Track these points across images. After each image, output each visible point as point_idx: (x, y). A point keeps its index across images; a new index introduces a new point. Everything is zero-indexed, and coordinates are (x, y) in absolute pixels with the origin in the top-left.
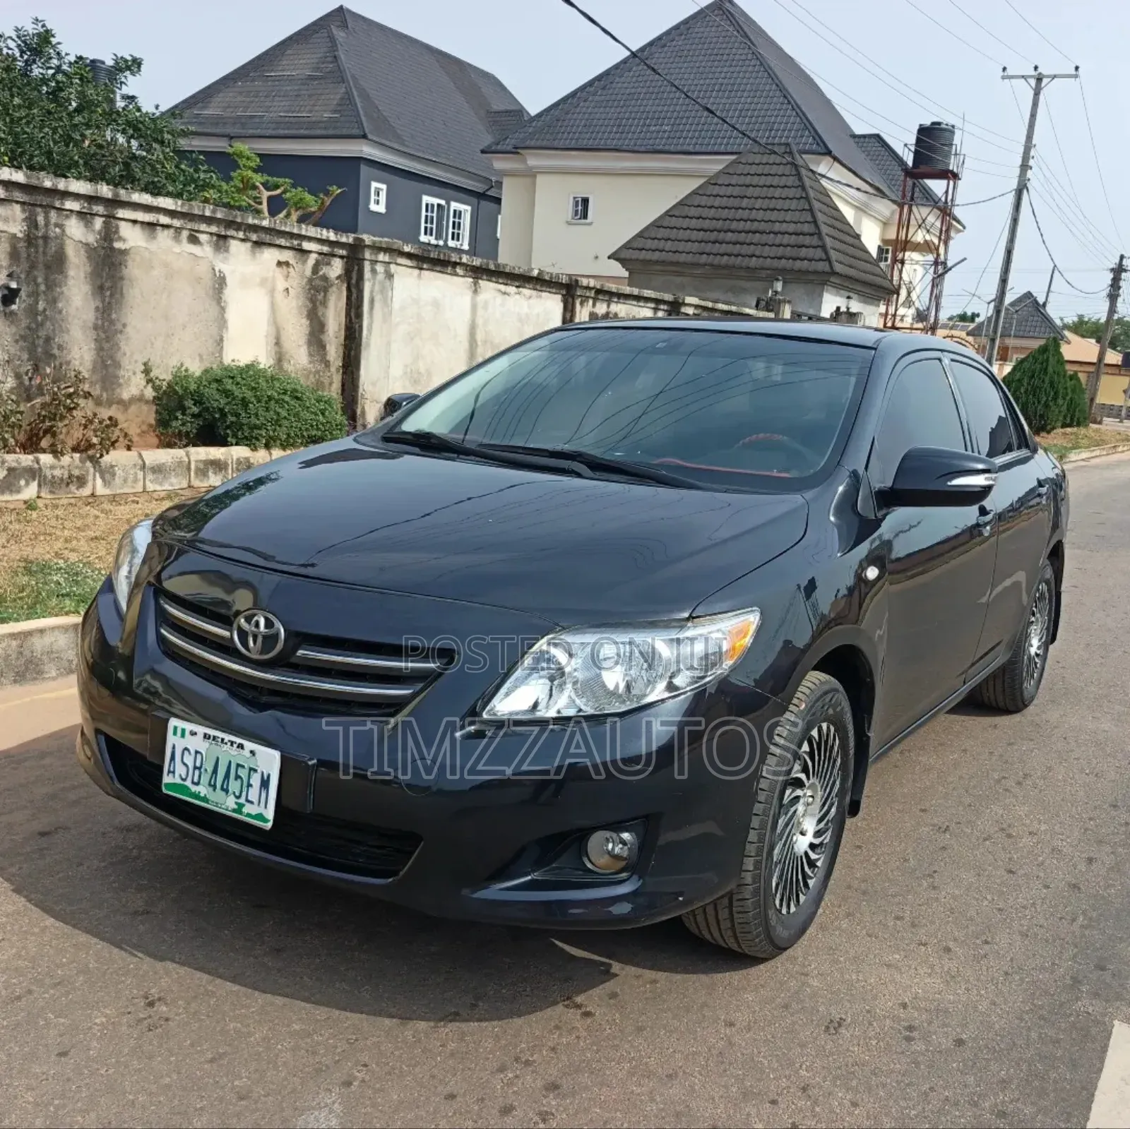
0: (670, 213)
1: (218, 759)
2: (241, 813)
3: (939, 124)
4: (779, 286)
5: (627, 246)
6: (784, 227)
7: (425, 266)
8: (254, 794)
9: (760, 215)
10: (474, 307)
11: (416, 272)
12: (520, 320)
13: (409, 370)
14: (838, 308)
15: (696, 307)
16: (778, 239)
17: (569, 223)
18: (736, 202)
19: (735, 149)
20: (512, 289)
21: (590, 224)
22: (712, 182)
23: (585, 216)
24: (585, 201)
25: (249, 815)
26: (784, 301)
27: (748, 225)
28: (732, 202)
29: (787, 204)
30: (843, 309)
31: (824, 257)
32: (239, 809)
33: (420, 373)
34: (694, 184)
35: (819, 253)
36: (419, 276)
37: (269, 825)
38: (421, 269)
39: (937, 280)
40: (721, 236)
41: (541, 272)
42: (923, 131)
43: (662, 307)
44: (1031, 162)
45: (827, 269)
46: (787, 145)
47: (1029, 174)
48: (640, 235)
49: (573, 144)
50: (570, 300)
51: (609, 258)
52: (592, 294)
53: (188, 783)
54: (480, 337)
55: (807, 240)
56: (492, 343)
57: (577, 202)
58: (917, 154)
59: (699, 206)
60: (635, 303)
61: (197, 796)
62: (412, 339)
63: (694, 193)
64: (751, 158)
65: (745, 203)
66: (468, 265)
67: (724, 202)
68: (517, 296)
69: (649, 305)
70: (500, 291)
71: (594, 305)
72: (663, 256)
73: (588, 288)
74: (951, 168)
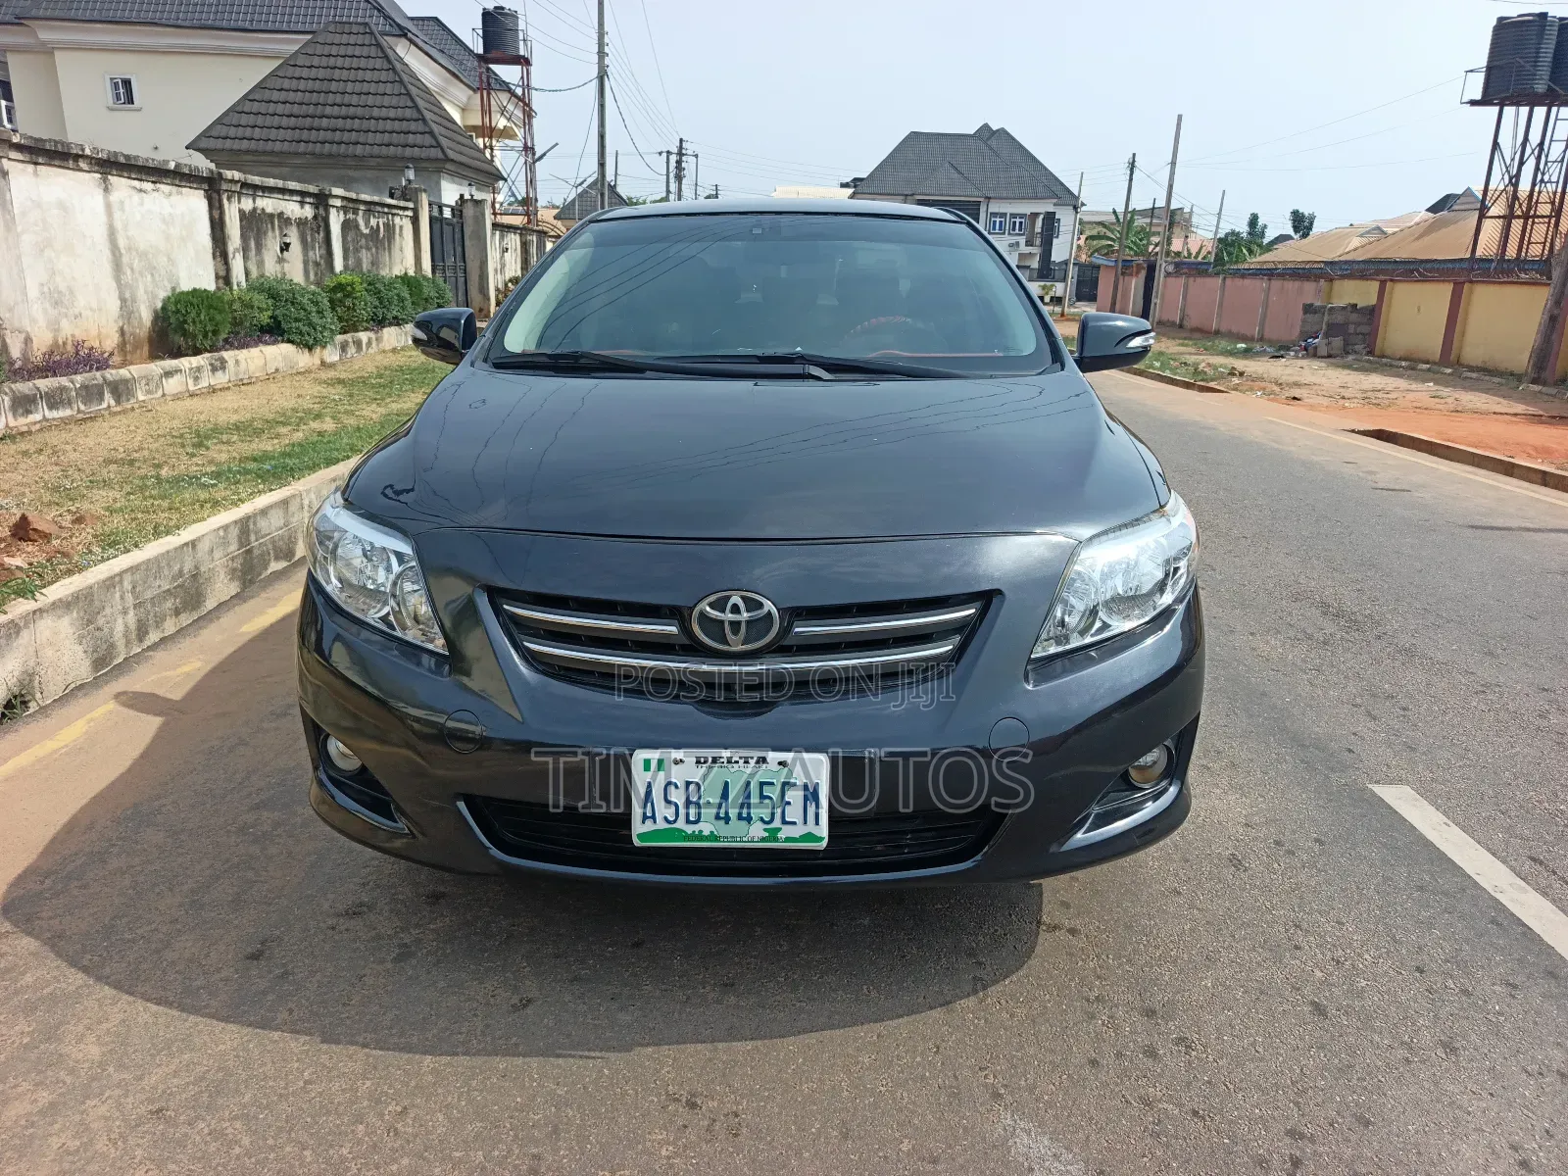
0: (251, 97)
1: (726, 784)
2: (776, 840)
3: (503, 8)
4: (411, 174)
5: (206, 134)
6: (384, 113)
7: (40, 160)
8: (794, 813)
9: (355, 100)
10: (108, 207)
11: (30, 168)
12: (164, 220)
13: (46, 289)
14: (462, 196)
15: (343, 198)
16: (381, 125)
17: (111, 109)
18: (325, 86)
19: (307, 28)
20: (148, 186)
21: (140, 110)
22: (289, 62)
23: (130, 100)
24: (127, 83)
25: (788, 839)
26: (421, 190)
27: (344, 111)
28: (317, 85)
29: (381, 88)
30: (467, 197)
31: (434, 144)
32: (773, 835)
33: (60, 292)
34: (268, 67)
35: (428, 140)
36: (35, 172)
37: (824, 843)
38: (36, 164)
39: (531, 168)
40: (317, 122)
41: (178, 165)
42: (487, 16)
43: (308, 200)
44: (606, 50)
45: (440, 155)
46: (366, 24)
47: (607, 61)
48: (219, 121)
49: (96, 15)
50: (215, 196)
51: (187, 148)
52: (238, 188)
53: (681, 824)
54: (122, 243)
55: (413, 126)
56: (137, 250)
57: (116, 84)
58: (486, 37)
59: (282, 90)
60: (280, 196)
61: (700, 837)
62: (42, 251)
63: (272, 74)
64: (330, 38)
65: (334, 86)
66: (92, 158)
67: (310, 85)
68: (155, 194)
69: (295, 198)
70: (135, 188)
71: (239, 202)
72: (253, 145)
73: (232, 181)
74: (522, 53)
